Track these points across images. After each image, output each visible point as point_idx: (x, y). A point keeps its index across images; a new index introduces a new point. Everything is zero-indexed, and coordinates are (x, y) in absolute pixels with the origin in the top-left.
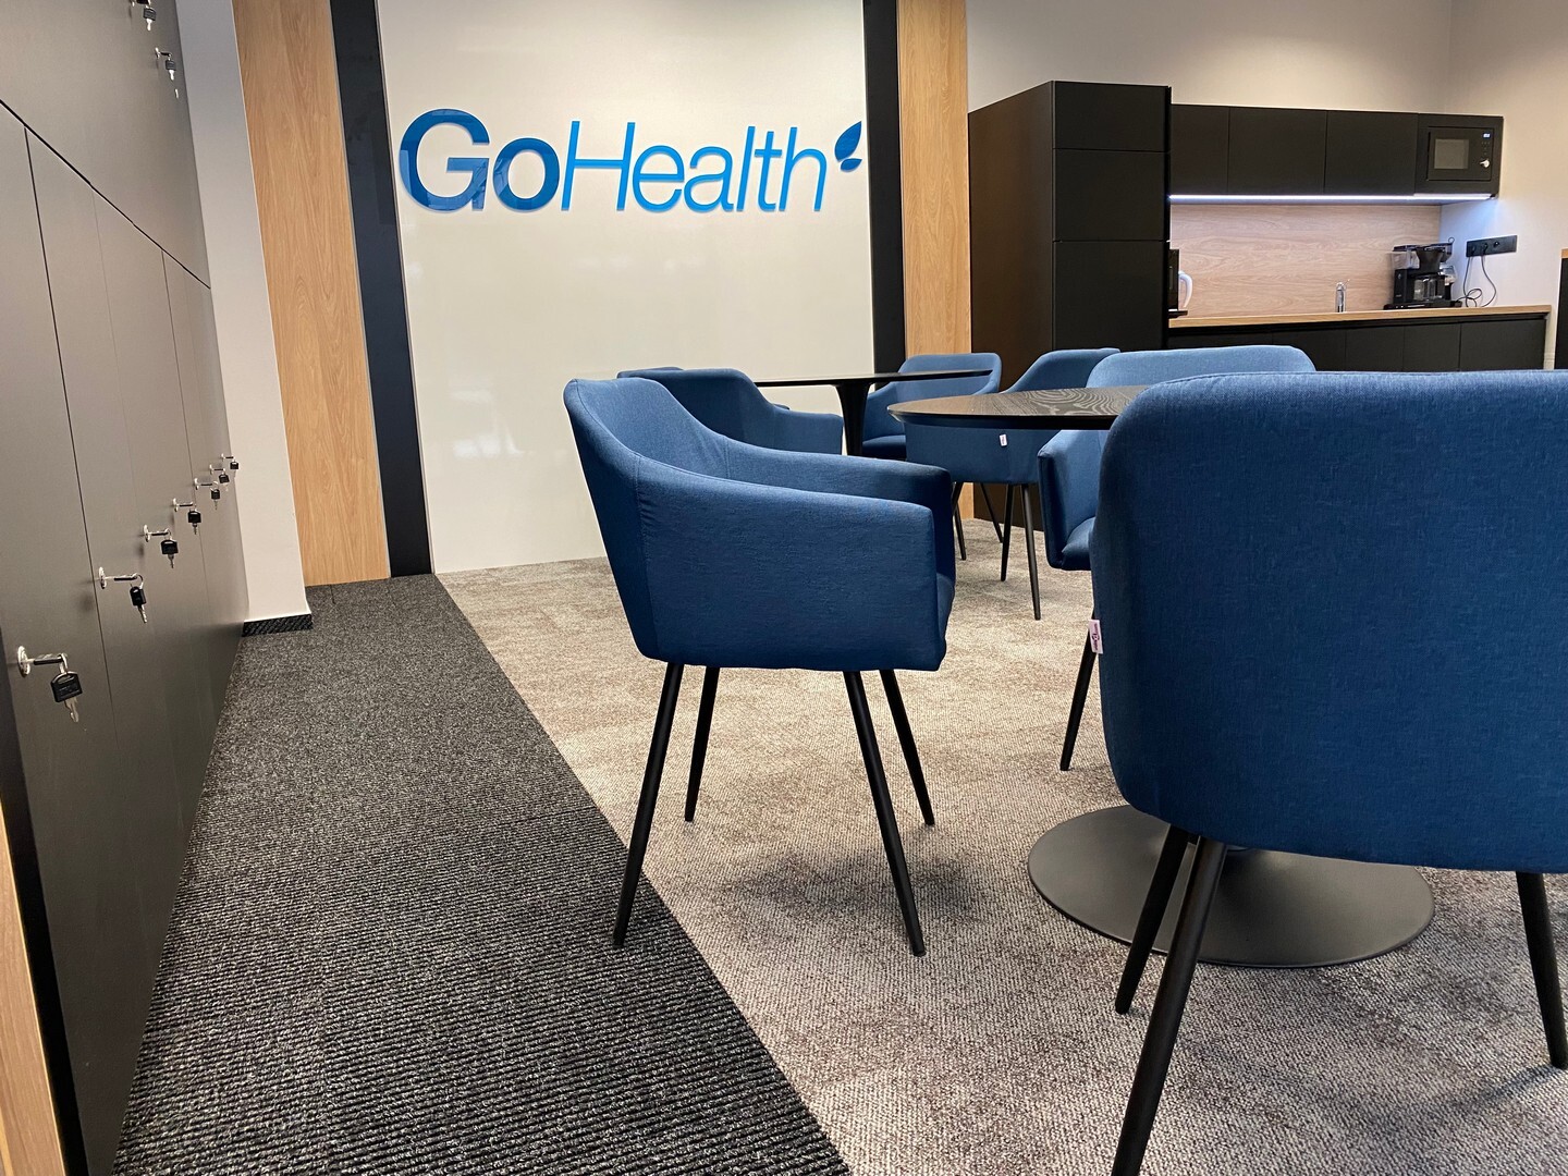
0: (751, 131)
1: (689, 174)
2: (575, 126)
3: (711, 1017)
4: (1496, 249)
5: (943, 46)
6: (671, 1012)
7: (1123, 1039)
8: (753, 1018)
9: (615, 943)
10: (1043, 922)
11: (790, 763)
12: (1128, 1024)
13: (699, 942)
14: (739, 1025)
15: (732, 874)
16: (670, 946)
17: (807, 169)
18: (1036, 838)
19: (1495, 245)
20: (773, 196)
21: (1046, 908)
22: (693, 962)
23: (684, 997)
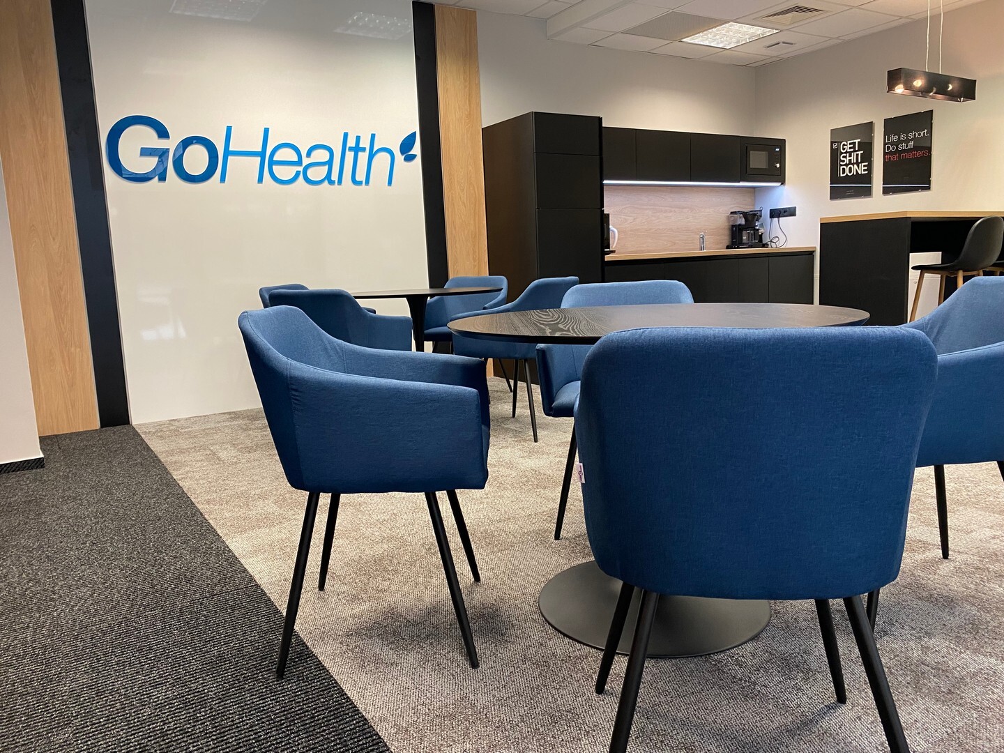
0: (346, 135)
1: (306, 161)
2: (229, 129)
3: (345, 721)
4: (785, 214)
5: (465, 87)
6: (318, 720)
7: (601, 710)
8: (372, 719)
9: (278, 677)
10: (550, 640)
11: (386, 546)
12: (603, 701)
13: (334, 671)
14: (363, 725)
15: (352, 624)
16: (315, 675)
17: (382, 160)
18: (543, 585)
19: (785, 212)
20: (361, 176)
21: (551, 631)
22: (331, 685)
23: (326, 709)
